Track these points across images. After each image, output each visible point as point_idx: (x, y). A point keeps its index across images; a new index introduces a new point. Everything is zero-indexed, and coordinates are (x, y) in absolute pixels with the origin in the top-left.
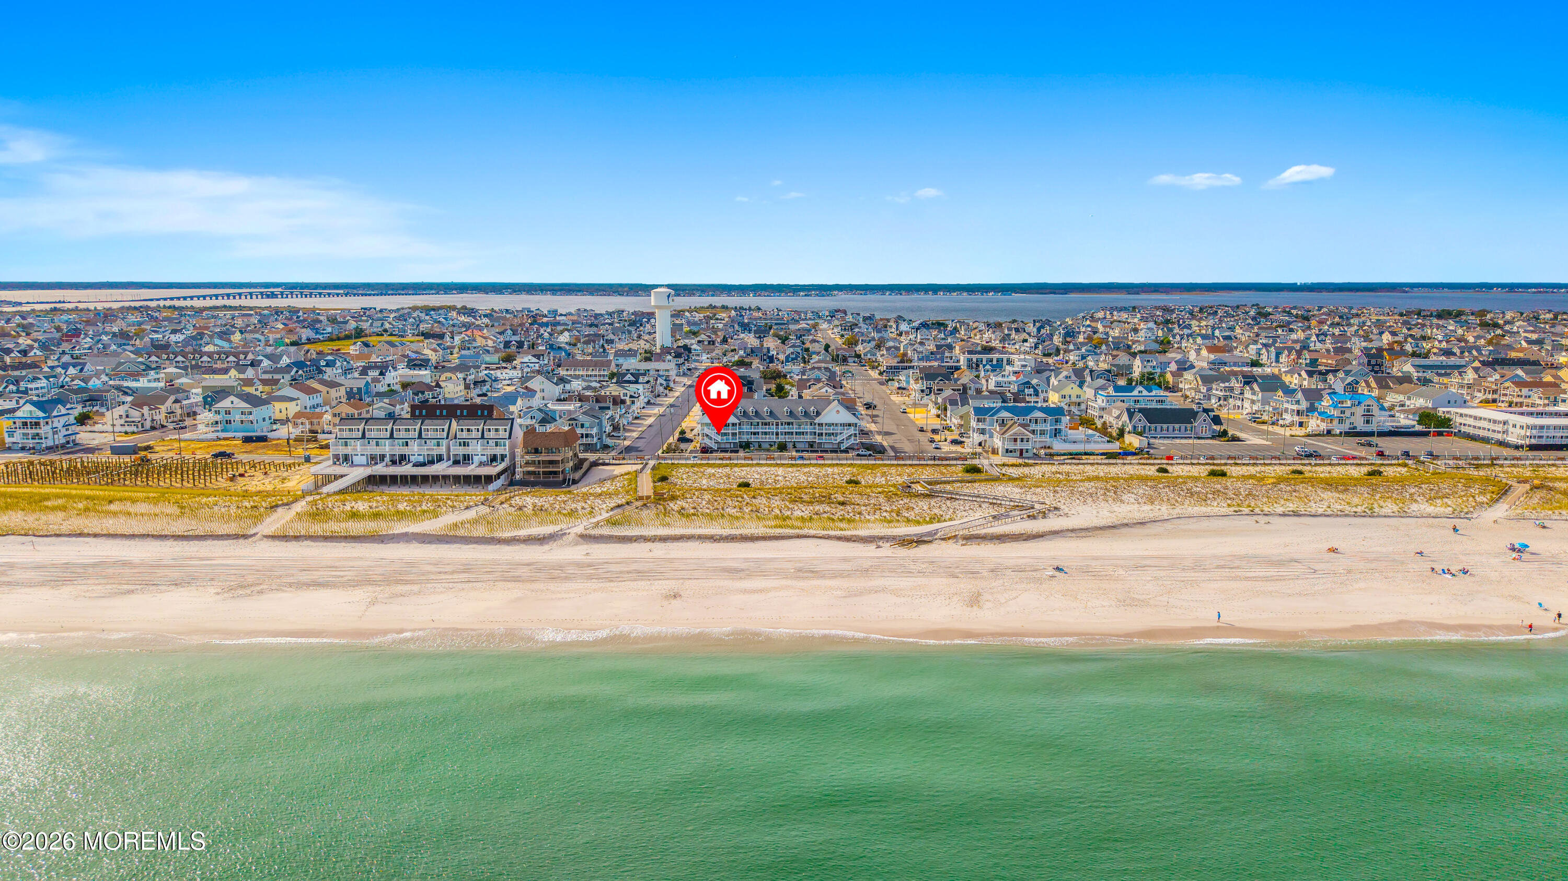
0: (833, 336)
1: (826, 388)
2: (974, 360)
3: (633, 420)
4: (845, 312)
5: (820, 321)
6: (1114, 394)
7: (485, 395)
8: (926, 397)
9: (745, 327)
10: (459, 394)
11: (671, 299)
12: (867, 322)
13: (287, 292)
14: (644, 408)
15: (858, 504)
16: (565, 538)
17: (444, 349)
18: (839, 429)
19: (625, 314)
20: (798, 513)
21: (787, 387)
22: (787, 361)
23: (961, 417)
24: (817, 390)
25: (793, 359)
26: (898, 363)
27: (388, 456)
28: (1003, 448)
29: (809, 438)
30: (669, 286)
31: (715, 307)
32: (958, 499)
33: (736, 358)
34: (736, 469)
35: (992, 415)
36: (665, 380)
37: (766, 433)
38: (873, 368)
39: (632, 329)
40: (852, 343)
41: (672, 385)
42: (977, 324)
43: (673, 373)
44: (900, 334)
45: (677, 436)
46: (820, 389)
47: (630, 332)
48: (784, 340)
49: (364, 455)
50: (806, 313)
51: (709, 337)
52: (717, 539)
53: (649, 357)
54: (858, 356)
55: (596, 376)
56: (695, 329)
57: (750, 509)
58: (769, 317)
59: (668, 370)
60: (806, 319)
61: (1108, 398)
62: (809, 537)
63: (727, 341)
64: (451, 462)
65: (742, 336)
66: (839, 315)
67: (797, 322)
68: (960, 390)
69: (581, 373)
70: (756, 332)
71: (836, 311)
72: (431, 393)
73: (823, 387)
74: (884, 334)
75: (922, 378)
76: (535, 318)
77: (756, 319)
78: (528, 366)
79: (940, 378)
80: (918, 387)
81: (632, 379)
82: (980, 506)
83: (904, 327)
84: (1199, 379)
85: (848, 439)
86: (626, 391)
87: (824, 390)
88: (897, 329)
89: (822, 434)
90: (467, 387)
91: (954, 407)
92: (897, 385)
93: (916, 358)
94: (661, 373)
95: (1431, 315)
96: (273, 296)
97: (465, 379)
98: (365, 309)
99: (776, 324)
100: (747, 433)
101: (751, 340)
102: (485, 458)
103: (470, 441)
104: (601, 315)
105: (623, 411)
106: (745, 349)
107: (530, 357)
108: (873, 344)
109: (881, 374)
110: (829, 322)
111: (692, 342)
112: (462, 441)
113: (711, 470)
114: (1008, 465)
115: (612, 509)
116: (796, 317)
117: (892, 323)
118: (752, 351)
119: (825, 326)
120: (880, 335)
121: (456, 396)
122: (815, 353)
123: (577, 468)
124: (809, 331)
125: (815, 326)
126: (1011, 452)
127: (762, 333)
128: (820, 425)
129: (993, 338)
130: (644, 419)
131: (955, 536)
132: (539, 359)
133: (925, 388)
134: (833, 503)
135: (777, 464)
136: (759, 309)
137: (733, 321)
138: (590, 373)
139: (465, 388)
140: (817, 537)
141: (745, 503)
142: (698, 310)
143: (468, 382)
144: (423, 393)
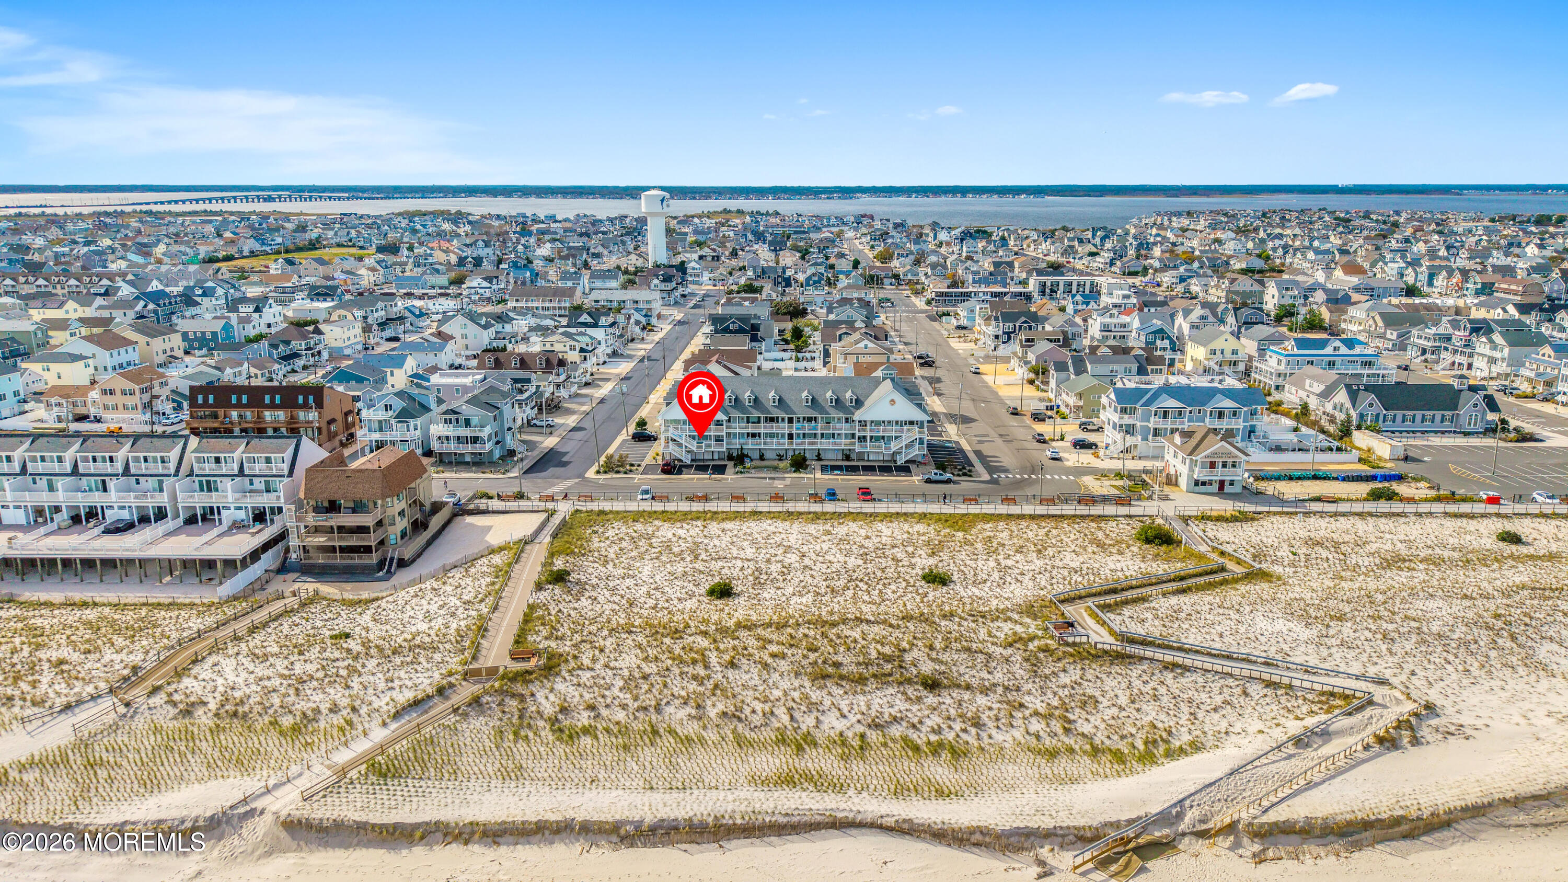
0: (861, 247)
1: (866, 342)
2: (1049, 284)
3: (580, 387)
4: (872, 217)
5: (845, 228)
6: (1296, 351)
7: (396, 339)
8: (1002, 346)
9: (760, 237)
10: (353, 341)
11: (665, 203)
12: (899, 229)
13: (296, 195)
14: (605, 363)
15: (968, 687)
16: (249, 824)
17: (387, 267)
18: (893, 431)
19: (628, 220)
20: (833, 724)
21: (807, 330)
22: (808, 285)
23: (1080, 396)
24: (851, 345)
25: (815, 282)
26: (949, 287)
27: (64, 509)
28: (1190, 477)
29: (844, 444)
30: (663, 189)
31: (730, 211)
32: (1186, 669)
33: (742, 281)
34: (714, 527)
35: (1147, 404)
36: (646, 316)
37: (772, 436)
38: (917, 293)
39: (627, 239)
40: (886, 257)
41: (654, 321)
42: (1026, 232)
43: (657, 307)
44: (940, 245)
45: (632, 428)
46: (857, 342)
47: (624, 243)
48: (805, 254)
49: (19, 507)
50: (829, 219)
51: (714, 250)
52: (628, 835)
53: (633, 278)
54: (896, 277)
55: (554, 308)
56: (702, 238)
57: (720, 707)
58: (787, 224)
59: (649, 302)
60: (828, 226)
61: (1290, 359)
62: (861, 825)
63: (736, 254)
64: (180, 521)
65: (756, 247)
66: (865, 221)
67: (818, 229)
68: (1059, 340)
69: (535, 305)
70: (771, 244)
71: (863, 216)
72: (303, 343)
73: (861, 340)
74: (923, 246)
75: (996, 319)
76: (524, 226)
77: (772, 226)
78: (477, 293)
79: (1023, 319)
80: (991, 330)
81: (589, 320)
82: (1245, 694)
83: (943, 236)
84: (1378, 318)
85: (908, 446)
86: (573, 343)
87: (862, 345)
88: (935, 238)
89: (864, 437)
90: (367, 329)
91: (1063, 375)
92: (954, 322)
93: (971, 281)
94: (641, 305)
95: (1529, 221)
96: (270, 199)
97: (365, 318)
98: (345, 214)
99: (796, 233)
100: (741, 435)
101: (765, 255)
102: (241, 515)
103: (218, 479)
104: (601, 221)
105: (563, 377)
106: (754, 268)
107: (480, 280)
108: (912, 258)
109: (929, 303)
110: (856, 229)
111: (691, 258)
112: (204, 479)
113: (666, 531)
114: (1209, 518)
115: (397, 715)
116: (819, 222)
117: (927, 230)
118: (764, 271)
119: (850, 234)
120: (918, 247)
121: (347, 343)
122: (842, 272)
123: (418, 526)
124: (833, 241)
125: (839, 234)
126: (1204, 484)
127: (777, 245)
128: (863, 424)
129: (1052, 250)
130: (599, 386)
131: (1231, 828)
132: (491, 283)
133: (1001, 333)
134: (909, 681)
135: (790, 514)
136: (777, 214)
137: (745, 229)
138: (547, 305)
139: (364, 332)
140: (882, 828)
141: (709, 685)
142: (709, 215)
143: (370, 320)
144: (287, 343)
